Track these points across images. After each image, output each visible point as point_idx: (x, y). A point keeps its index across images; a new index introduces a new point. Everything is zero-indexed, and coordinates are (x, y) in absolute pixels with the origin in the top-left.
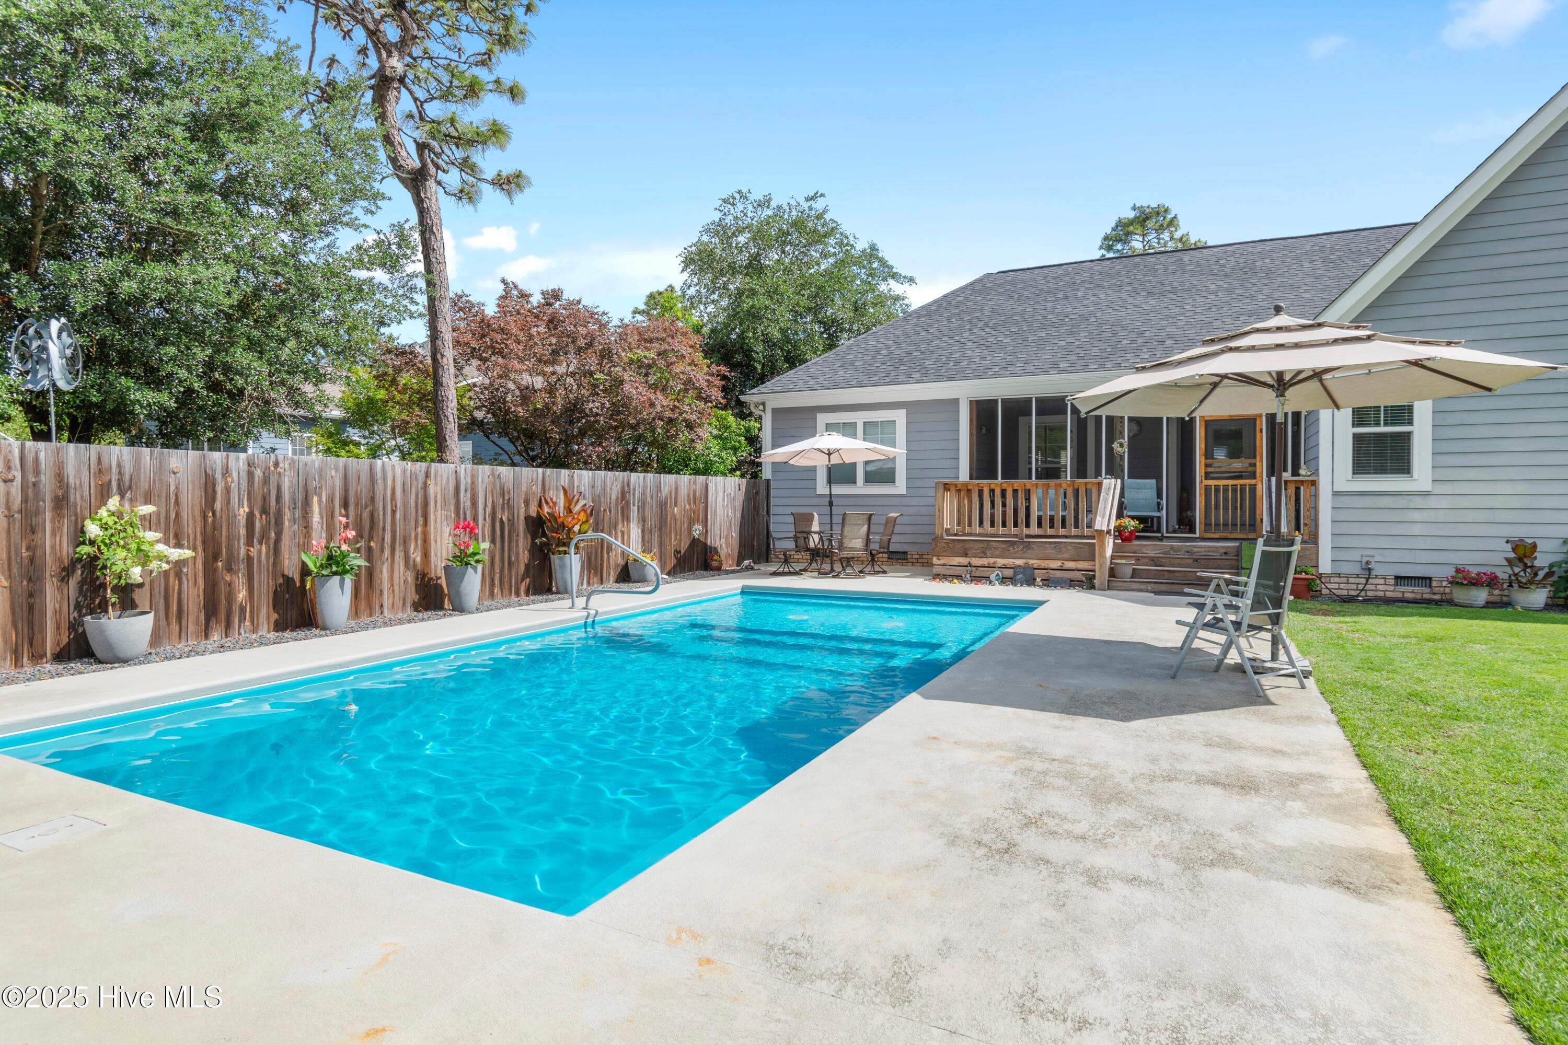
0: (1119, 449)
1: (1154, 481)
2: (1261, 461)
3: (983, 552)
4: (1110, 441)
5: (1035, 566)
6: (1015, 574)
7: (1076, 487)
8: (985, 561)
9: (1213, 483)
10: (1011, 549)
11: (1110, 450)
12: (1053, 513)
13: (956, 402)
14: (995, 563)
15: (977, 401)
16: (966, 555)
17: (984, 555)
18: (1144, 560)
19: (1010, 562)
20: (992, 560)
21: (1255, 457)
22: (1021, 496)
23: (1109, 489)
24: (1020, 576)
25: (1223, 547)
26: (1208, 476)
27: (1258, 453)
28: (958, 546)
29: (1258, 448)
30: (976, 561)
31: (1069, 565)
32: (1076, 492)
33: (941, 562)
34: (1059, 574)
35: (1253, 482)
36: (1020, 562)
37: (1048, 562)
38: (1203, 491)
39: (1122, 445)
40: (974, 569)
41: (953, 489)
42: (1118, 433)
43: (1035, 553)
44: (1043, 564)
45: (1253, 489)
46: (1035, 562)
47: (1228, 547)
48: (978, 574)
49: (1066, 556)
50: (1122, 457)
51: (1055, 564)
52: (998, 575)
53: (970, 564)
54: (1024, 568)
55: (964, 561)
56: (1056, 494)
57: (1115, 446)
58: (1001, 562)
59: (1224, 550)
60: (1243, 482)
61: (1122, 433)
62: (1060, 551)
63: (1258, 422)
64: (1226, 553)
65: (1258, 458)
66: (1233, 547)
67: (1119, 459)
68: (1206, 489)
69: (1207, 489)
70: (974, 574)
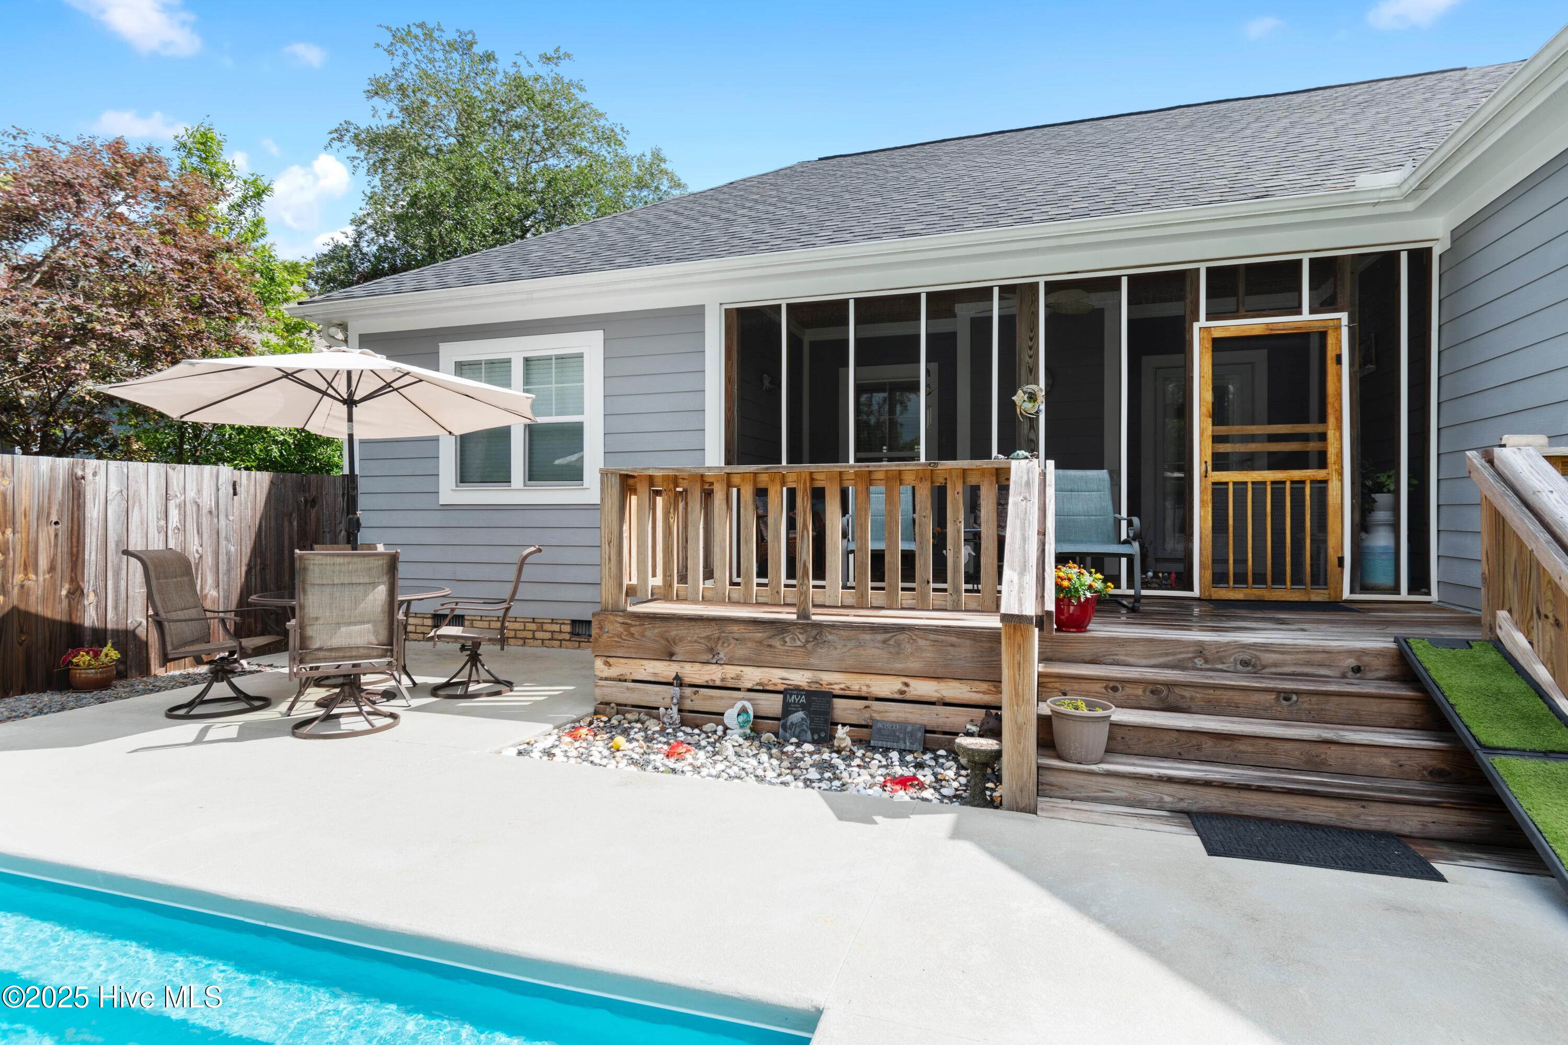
0: (1028, 406)
1: (1104, 474)
2: (1340, 427)
3: (711, 650)
4: (1008, 389)
5: (837, 690)
6: (787, 710)
7: (939, 481)
8: (713, 673)
9: (1230, 477)
10: (777, 643)
11: (1007, 406)
12: (881, 546)
13: (698, 312)
14: (738, 678)
15: (740, 311)
16: (670, 656)
17: (711, 656)
18: (1129, 690)
19: (775, 676)
20: (731, 671)
21: (1323, 419)
22: (804, 504)
23: (1028, 484)
24: (797, 716)
25: (1350, 652)
26: (1220, 462)
27: (1330, 410)
28: (653, 632)
29: (1331, 399)
30: (694, 673)
31: (922, 688)
32: (940, 496)
33: (613, 672)
34: (896, 712)
35: (1320, 474)
36: (800, 678)
37: (867, 679)
38: (1209, 497)
39: (1032, 397)
40: (688, 691)
41: (643, 489)
42: (1024, 371)
43: (835, 654)
44: (857, 684)
45: (1321, 488)
46: (834, 680)
47: (1363, 652)
48: (699, 705)
49: (914, 665)
50: (1033, 422)
51: (887, 686)
52: (744, 711)
53: (679, 681)
54: (810, 694)
55: (665, 670)
56: (890, 500)
57: (1019, 398)
58: (752, 676)
59: (1351, 662)
60: (1297, 474)
61: (1033, 370)
62: (898, 651)
63: (1331, 341)
64: (1357, 670)
65: (1331, 420)
66: (1379, 654)
67: (1026, 427)
68: (1214, 492)
69: (1219, 490)
70: (688, 705)
